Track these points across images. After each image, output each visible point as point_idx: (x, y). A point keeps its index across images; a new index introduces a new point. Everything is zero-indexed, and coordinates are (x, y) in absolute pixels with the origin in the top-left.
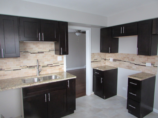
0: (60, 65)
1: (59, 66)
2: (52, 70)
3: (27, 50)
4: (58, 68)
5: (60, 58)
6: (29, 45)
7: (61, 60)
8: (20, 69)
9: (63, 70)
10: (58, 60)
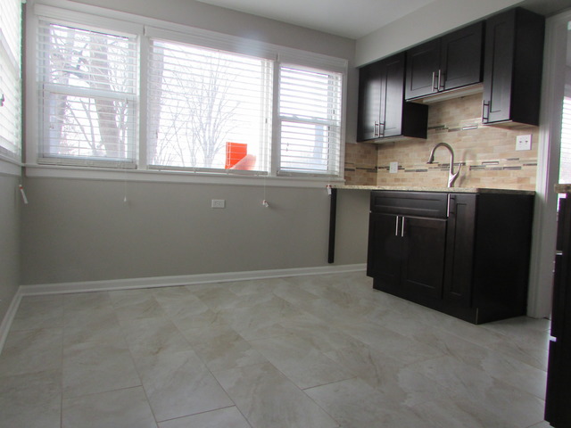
0: (523, 168)
1: (519, 168)
2: (495, 180)
3: (442, 124)
4: (515, 178)
5: (523, 140)
6: (447, 110)
7: (527, 146)
8: (426, 170)
9: (534, 186)
10: (518, 148)
